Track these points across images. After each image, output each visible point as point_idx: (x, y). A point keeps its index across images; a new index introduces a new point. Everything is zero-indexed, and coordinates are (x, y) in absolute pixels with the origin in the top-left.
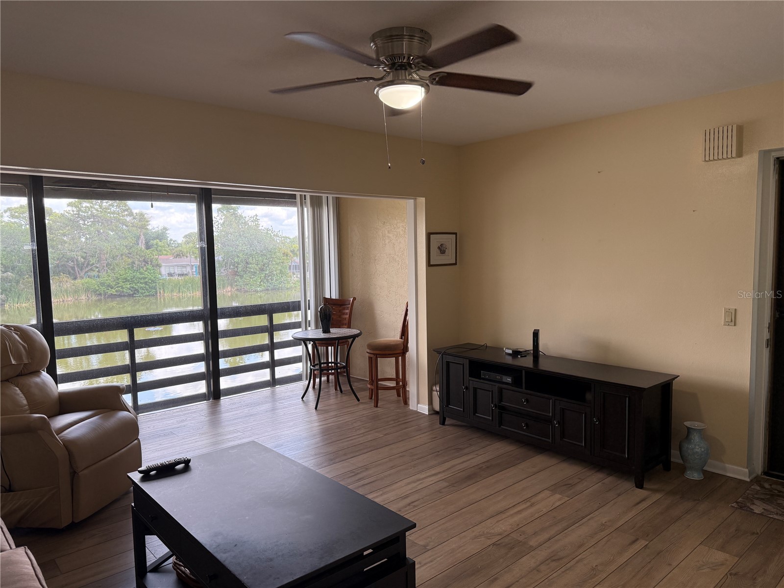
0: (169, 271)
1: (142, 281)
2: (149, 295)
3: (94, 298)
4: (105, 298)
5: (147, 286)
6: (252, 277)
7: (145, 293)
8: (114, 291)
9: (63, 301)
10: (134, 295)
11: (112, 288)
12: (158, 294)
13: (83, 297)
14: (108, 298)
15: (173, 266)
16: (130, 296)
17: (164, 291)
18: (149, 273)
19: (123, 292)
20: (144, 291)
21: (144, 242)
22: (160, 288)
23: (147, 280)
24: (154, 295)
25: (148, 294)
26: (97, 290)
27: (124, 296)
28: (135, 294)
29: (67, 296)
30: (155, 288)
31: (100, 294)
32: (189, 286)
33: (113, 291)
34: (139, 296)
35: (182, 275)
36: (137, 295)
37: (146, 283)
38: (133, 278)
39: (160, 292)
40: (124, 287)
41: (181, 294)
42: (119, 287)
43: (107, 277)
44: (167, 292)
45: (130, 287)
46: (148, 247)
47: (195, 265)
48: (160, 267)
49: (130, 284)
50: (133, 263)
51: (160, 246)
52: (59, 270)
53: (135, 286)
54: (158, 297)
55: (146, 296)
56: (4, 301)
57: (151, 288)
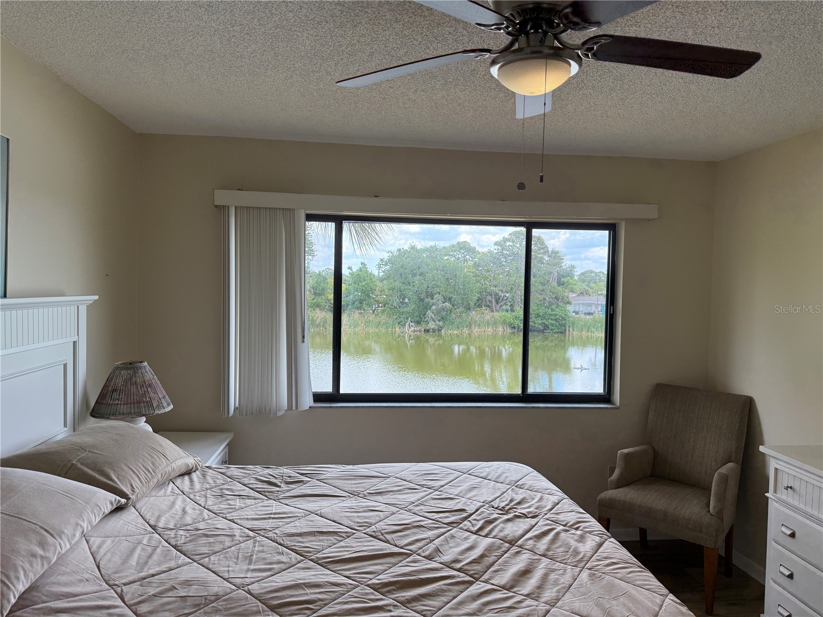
0: (575, 309)
1: (553, 317)
2: (558, 332)
3: (509, 330)
4: (518, 331)
5: (557, 323)
7: (554, 329)
9: (484, 331)
10: (545, 331)
12: (567, 332)
13: (501, 329)
15: (579, 304)
16: (543, 331)
17: (573, 330)
18: (560, 309)
19: (535, 326)
20: (553, 327)
21: (556, 279)
22: (569, 326)
23: (558, 317)
24: (563, 333)
25: (557, 331)
26: (512, 324)
29: (488, 327)
30: (564, 325)
31: (514, 328)
32: (598, 326)
34: (549, 333)
35: (589, 314)
36: (547, 331)
37: (556, 320)
38: (545, 314)
39: (569, 331)
40: (536, 322)
41: (590, 334)
44: (576, 331)
45: (542, 323)
46: (560, 284)
47: (601, 304)
48: (571, 304)
49: (541, 320)
50: (545, 299)
51: (572, 284)
52: (479, 303)
53: (546, 322)
54: (567, 336)
55: (555, 333)
56: (441, 328)
57: (561, 325)
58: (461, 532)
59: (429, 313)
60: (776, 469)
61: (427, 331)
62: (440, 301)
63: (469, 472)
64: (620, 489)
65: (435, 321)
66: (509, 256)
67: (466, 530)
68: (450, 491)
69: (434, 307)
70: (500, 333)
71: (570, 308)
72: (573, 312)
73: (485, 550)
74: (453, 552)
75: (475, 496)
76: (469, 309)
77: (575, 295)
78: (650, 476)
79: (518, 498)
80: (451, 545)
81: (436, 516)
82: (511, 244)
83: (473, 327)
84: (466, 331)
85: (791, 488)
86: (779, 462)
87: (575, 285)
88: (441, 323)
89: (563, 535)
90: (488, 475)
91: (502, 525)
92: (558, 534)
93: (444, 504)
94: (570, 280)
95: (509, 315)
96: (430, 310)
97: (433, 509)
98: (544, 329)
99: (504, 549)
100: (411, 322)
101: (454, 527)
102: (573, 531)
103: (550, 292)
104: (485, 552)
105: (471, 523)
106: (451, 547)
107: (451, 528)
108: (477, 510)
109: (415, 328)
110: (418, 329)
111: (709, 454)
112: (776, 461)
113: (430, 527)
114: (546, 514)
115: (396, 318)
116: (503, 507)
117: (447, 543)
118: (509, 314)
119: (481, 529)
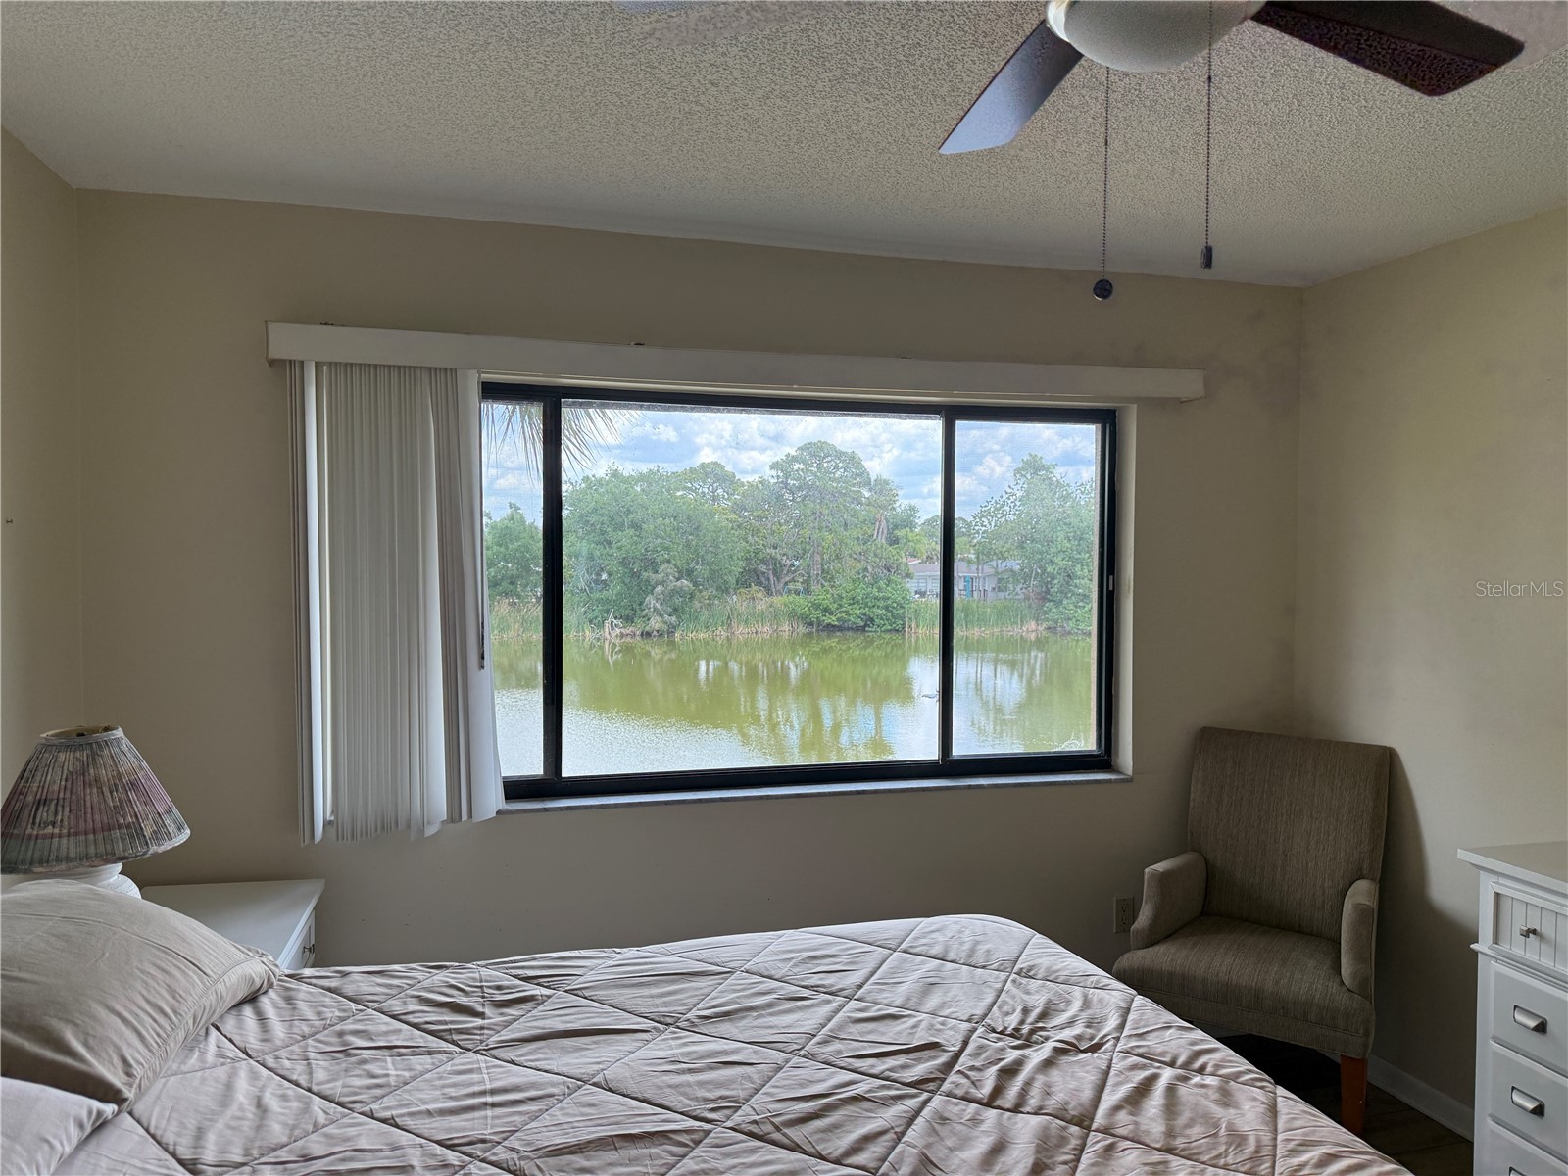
0: (918, 587)
1: (882, 603)
2: (890, 631)
3: (802, 629)
4: (818, 631)
5: (889, 614)
6: (1081, 604)
7: (884, 625)
8: (834, 619)
9: (756, 633)
10: (867, 629)
11: (831, 614)
12: (907, 630)
13: (786, 627)
14: (822, 631)
15: (925, 578)
16: (863, 629)
17: (918, 626)
18: (893, 588)
19: (849, 620)
20: (882, 623)
21: (885, 532)
22: (910, 619)
23: (889, 602)
24: (899, 631)
25: (889, 628)
26: (808, 617)
27: (848, 629)
28: (869, 626)
29: (763, 625)
30: (902, 619)
31: (811, 624)
32: (961, 617)
33: (832, 620)
34: (876, 632)
36: (870, 629)
37: (887, 608)
38: (867, 598)
39: (910, 627)
40: (851, 612)
42: (843, 612)
43: (821, 594)
44: (923, 627)
45: (861, 613)
46: (894, 541)
47: (965, 577)
48: (912, 579)
49: (861, 608)
50: (866, 570)
51: (913, 541)
52: (743, 583)
53: (868, 613)
54: (907, 634)
55: (885, 631)
56: (674, 627)
57: (896, 617)
59: (650, 600)
61: (646, 635)
62: (671, 578)
64: (1156, 948)
65: (661, 616)
66: (799, 488)
69: (659, 589)
70: (786, 635)
71: (911, 585)
72: (916, 593)
76: (727, 591)
77: (917, 562)
82: (801, 466)
83: (734, 625)
84: (722, 633)
86: (1504, 882)
87: (919, 541)
88: (674, 619)
94: (910, 534)
95: (801, 601)
96: (652, 594)
98: (866, 625)
100: (616, 618)
103: (876, 555)
109: (623, 630)
110: (628, 632)
112: (1496, 878)
115: (585, 612)
118: (800, 600)
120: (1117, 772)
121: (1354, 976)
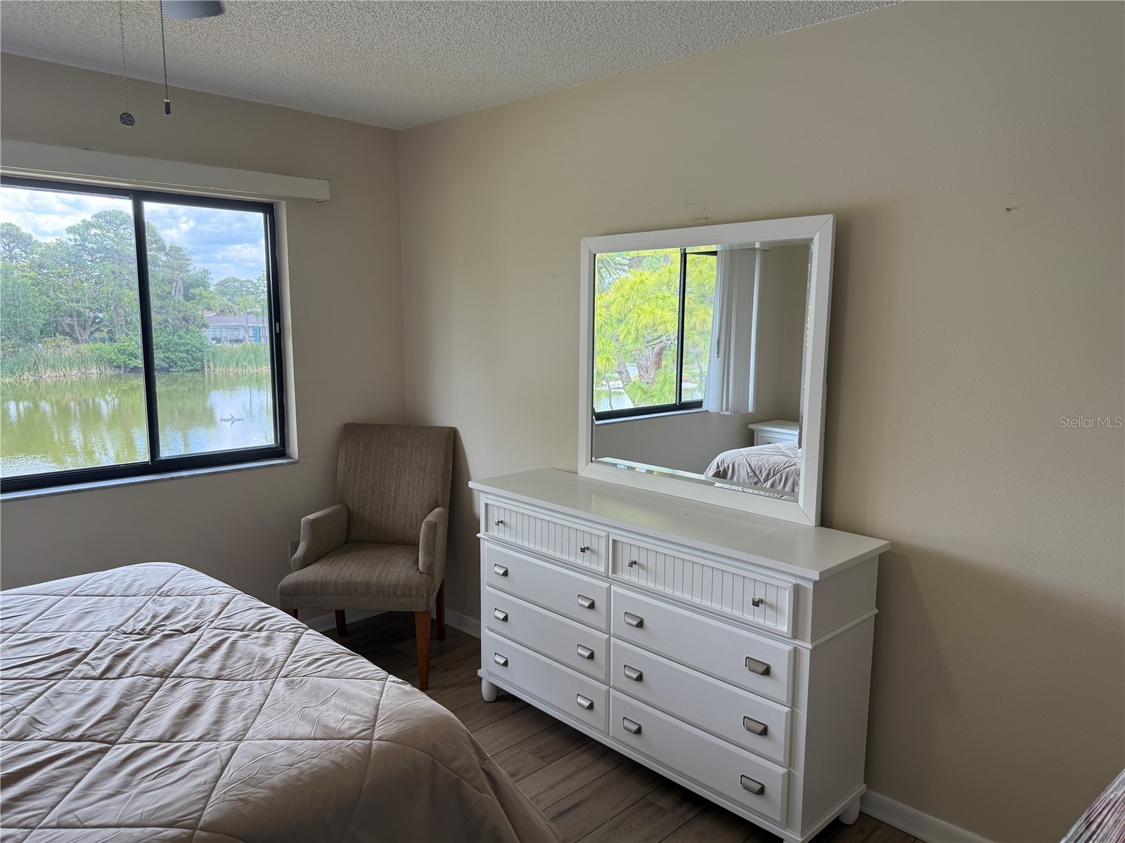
0: (214, 334)
1: (182, 348)
2: (191, 370)
3: (110, 372)
5: (189, 356)
7: (186, 366)
9: (64, 375)
10: (171, 369)
12: (206, 369)
13: (94, 370)
14: (130, 372)
15: (220, 328)
17: (215, 366)
18: (192, 336)
20: (184, 364)
21: (182, 291)
22: (209, 360)
23: (189, 347)
24: (200, 370)
25: (190, 368)
26: (114, 361)
28: (172, 367)
29: (70, 369)
30: (201, 360)
31: (119, 367)
32: (251, 358)
34: (178, 371)
35: (237, 341)
36: (174, 370)
37: (187, 352)
38: (169, 344)
39: (209, 367)
44: (220, 366)
45: (164, 357)
46: (188, 298)
47: (253, 327)
48: (208, 328)
49: (164, 353)
50: (166, 321)
51: (207, 298)
52: (51, 330)
53: (171, 356)
54: (206, 373)
55: (188, 371)
57: (195, 360)
58: (74, 683)
60: (487, 505)
63: (74, 592)
64: (308, 568)
66: (98, 251)
67: (82, 678)
68: (42, 628)
70: (95, 377)
71: (208, 334)
72: (213, 339)
73: (121, 698)
74: (64, 715)
75: (89, 625)
76: (31, 340)
77: (213, 314)
78: (345, 543)
79: (165, 611)
80: (57, 707)
81: (21, 671)
82: (98, 232)
83: (41, 369)
84: (29, 377)
85: (502, 522)
86: (490, 496)
87: (212, 298)
89: (241, 642)
90: (108, 590)
91: (144, 654)
92: (234, 643)
93: (34, 651)
94: (204, 292)
95: (108, 348)
97: (15, 662)
99: (152, 687)
101: (60, 679)
102: (256, 634)
103: (174, 309)
104: (122, 700)
105: (89, 665)
106: (57, 711)
107: (53, 682)
108: (97, 644)
111: (413, 502)
112: (486, 495)
113: (13, 691)
114: (213, 621)
116: (142, 630)
117: (49, 706)
118: (107, 346)
119: (109, 669)
120: (290, 458)
121: (424, 563)
